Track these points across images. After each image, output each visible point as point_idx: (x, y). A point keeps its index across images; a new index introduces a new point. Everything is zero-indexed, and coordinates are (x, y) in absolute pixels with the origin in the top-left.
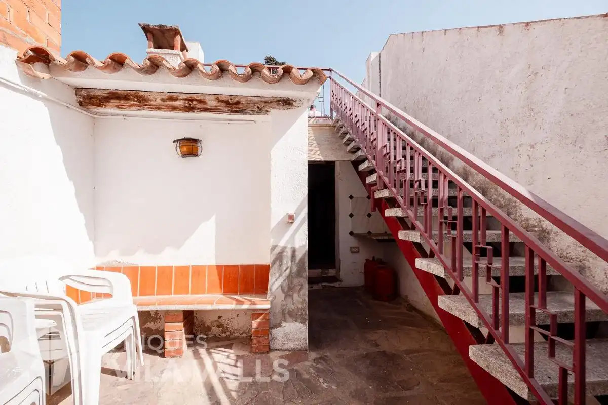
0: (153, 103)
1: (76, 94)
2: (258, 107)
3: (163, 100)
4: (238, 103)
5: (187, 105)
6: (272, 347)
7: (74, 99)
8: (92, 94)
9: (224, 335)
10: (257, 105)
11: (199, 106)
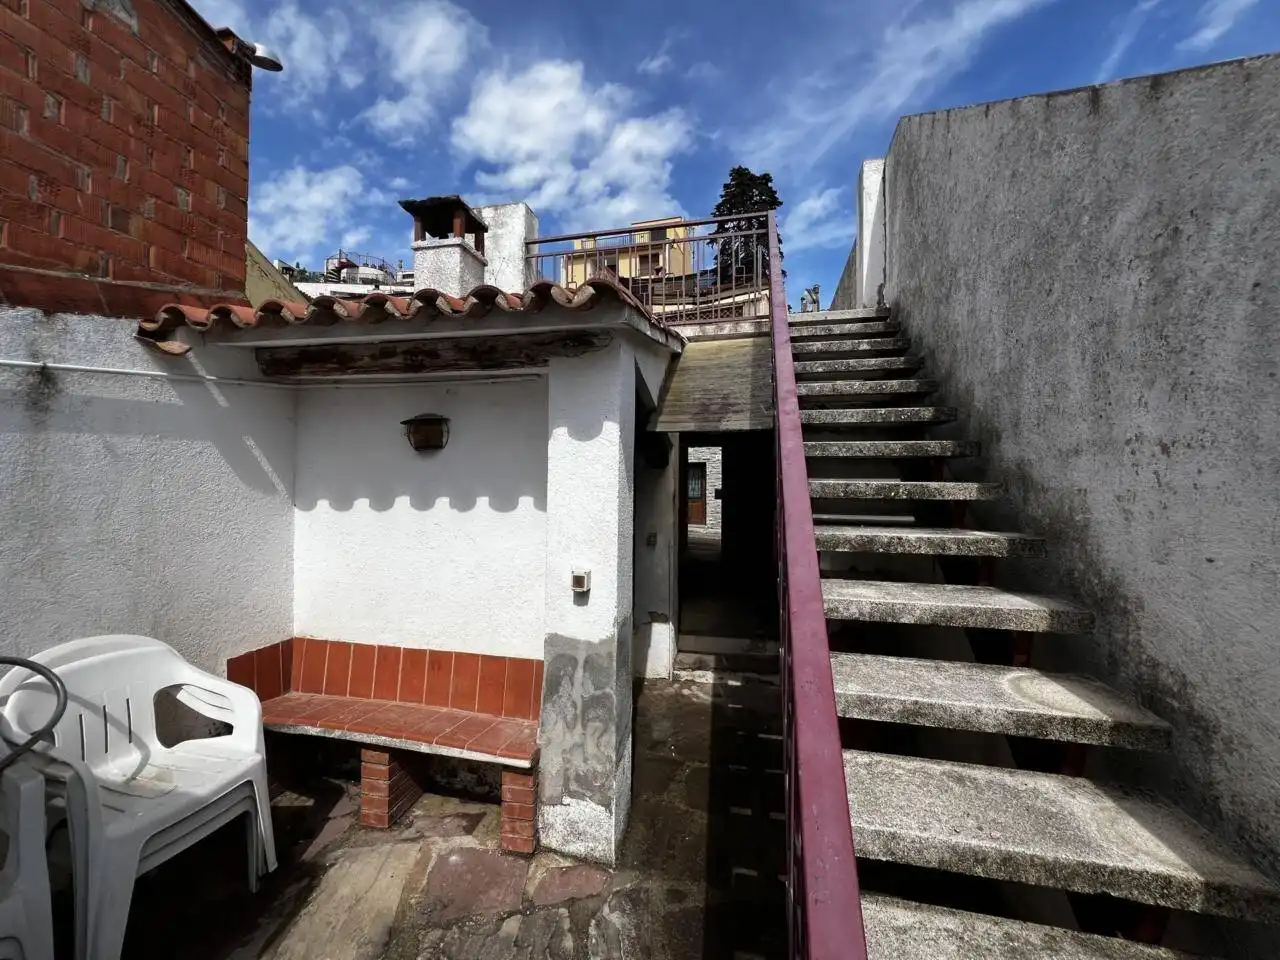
0: (360, 363)
1: (257, 359)
2: (527, 356)
3: (372, 357)
4: (493, 349)
5: (409, 362)
6: (544, 841)
7: (254, 368)
8: (278, 356)
9: (479, 790)
10: (525, 351)
11: (427, 361)
